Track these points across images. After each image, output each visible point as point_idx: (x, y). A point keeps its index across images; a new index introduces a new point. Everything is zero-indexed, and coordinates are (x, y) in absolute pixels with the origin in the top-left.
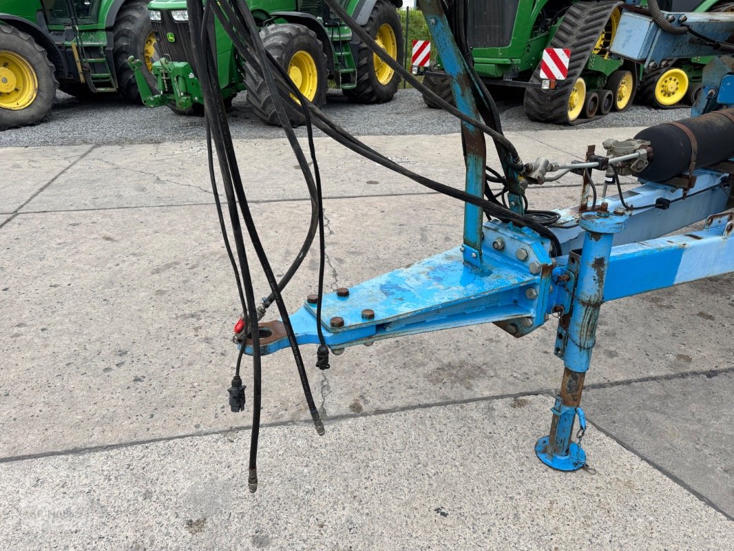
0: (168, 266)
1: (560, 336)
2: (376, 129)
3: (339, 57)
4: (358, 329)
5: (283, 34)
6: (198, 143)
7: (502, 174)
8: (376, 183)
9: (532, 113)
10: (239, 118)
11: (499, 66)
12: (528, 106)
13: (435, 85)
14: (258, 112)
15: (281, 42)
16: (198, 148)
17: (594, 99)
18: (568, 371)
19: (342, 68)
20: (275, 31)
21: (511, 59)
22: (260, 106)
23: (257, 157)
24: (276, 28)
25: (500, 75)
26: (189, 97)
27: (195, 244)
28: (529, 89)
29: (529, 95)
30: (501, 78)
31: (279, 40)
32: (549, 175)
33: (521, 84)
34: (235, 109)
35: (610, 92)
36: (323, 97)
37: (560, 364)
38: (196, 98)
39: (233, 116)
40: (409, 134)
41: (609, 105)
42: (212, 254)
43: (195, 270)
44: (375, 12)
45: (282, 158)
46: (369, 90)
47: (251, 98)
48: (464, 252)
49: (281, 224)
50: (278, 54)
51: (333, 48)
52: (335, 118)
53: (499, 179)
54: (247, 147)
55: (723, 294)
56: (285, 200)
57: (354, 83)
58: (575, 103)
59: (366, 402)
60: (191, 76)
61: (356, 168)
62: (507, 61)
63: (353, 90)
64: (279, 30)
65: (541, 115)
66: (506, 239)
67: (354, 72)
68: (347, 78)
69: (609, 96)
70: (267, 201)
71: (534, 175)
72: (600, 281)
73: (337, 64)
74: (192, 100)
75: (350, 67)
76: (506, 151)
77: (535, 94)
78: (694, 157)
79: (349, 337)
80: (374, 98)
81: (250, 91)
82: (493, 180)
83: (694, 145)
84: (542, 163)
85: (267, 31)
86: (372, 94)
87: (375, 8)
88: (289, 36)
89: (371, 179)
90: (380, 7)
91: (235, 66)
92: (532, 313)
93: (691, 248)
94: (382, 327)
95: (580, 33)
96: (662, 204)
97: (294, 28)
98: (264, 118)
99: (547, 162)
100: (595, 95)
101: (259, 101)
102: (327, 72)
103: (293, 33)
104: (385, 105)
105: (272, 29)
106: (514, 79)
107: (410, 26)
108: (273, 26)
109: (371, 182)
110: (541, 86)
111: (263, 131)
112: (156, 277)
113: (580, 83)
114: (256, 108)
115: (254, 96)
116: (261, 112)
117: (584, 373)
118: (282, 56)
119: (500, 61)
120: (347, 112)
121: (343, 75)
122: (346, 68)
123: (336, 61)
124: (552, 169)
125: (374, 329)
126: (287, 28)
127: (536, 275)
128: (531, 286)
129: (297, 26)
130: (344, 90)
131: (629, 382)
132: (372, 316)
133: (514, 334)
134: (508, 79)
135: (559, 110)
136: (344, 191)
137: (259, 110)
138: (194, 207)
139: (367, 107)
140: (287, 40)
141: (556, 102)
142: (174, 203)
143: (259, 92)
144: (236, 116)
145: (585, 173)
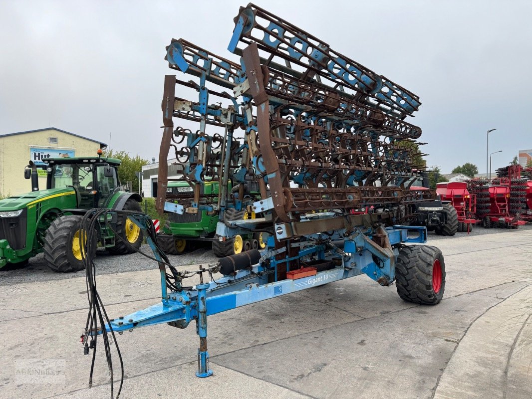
0: (17, 346)
1: (197, 327)
2: (129, 268)
3: (104, 230)
4: (128, 325)
5: (71, 221)
6: (10, 287)
7: (173, 276)
8: (130, 296)
9: (217, 253)
10: (34, 270)
11: (198, 231)
12: (215, 250)
13: (164, 242)
14: (50, 265)
15: (69, 225)
16: (12, 290)
17: (248, 244)
18: (201, 338)
19: (106, 236)
20: (65, 220)
21: (203, 227)
22: (52, 261)
23: (53, 291)
24: (66, 218)
25: (198, 236)
26: (5, 260)
27: (29, 335)
28: (214, 242)
29: (214, 244)
30: (199, 237)
31: (68, 225)
32: (186, 275)
33: (210, 239)
34: (30, 265)
35: (255, 240)
36: (94, 253)
37: (198, 336)
38: (9, 260)
39: (30, 269)
40: (148, 269)
41: (256, 246)
42: (40, 338)
43: (33, 345)
44: (126, 206)
45: (70, 289)
46: (123, 247)
47: (47, 258)
48: (163, 301)
49: (77, 321)
50: (67, 232)
51: (100, 226)
52: (102, 264)
53: (172, 278)
54: (45, 286)
55: (279, 319)
56: (77, 310)
57: (113, 243)
58: (238, 247)
59: (129, 375)
60: (8, 247)
61: (117, 290)
62: (201, 229)
63: (113, 248)
64: (67, 219)
65: (222, 254)
66: (176, 296)
67: (114, 237)
68: (109, 241)
69: (255, 242)
70: (66, 312)
71: (182, 275)
72: (204, 304)
73: (103, 234)
74: (6, 261)
75: (111, 235)
76: (172, 269)
77: (217, 244)
78: (234, 266)
79: (125, 328)
80: (127, 251)
81: (46, 252)
82: (171, 278)
83: (234, 262)
84: (184, 271)
85: (60, 220)
86: (125, 249)
87: (126, 204)
88: (75, 222)
89: (127, 294)
90: (129, 203)
91: (36, 239)
92: (185, 318)
93: (239, 294)
94: (135, 324)
95: (235, 214)
96: (230, 282)
97: (78, 218)
98: (55, 268)
99: (186, 271)
100: (247, 242)
101: (53, 259)
102: (97, 239)
103: (77, 220)
104: (133, 254)
105: (64, 219)
106: (205, 237)
107: (148, 208)
108: (63, 217)
109: (127, 296)
110: (218, 240)
111: (53, 276)
112: (11, 351)
113: (239, 237)
114: (50, 263)
115: (50, 256)
116: (53, 265)
117: (206, 338)
118: (69, 233)
119: (198, 229)
120: (109, 260)
121: (106, 240)
122: (108, 236)
123: (102, 233)
124: (188, 273)
125: (133, 325)
126: (73, 218)
127: (185, 305)
128: (183, 309)
129: (79, 216)
130: (106, 248)
131: (234, 351)
132: (132, 321)
133: (182, 328)
134: (203, 237)
135: (230, 251)
136: (111, 301)
137: (52, 264)
138: (21, 320)
139: (121, 257)
140: (73, 224)
141: (228, 247)
142: (7, 319)
143: (53, 253)
144: (33, 269)
145: (200, 273)
